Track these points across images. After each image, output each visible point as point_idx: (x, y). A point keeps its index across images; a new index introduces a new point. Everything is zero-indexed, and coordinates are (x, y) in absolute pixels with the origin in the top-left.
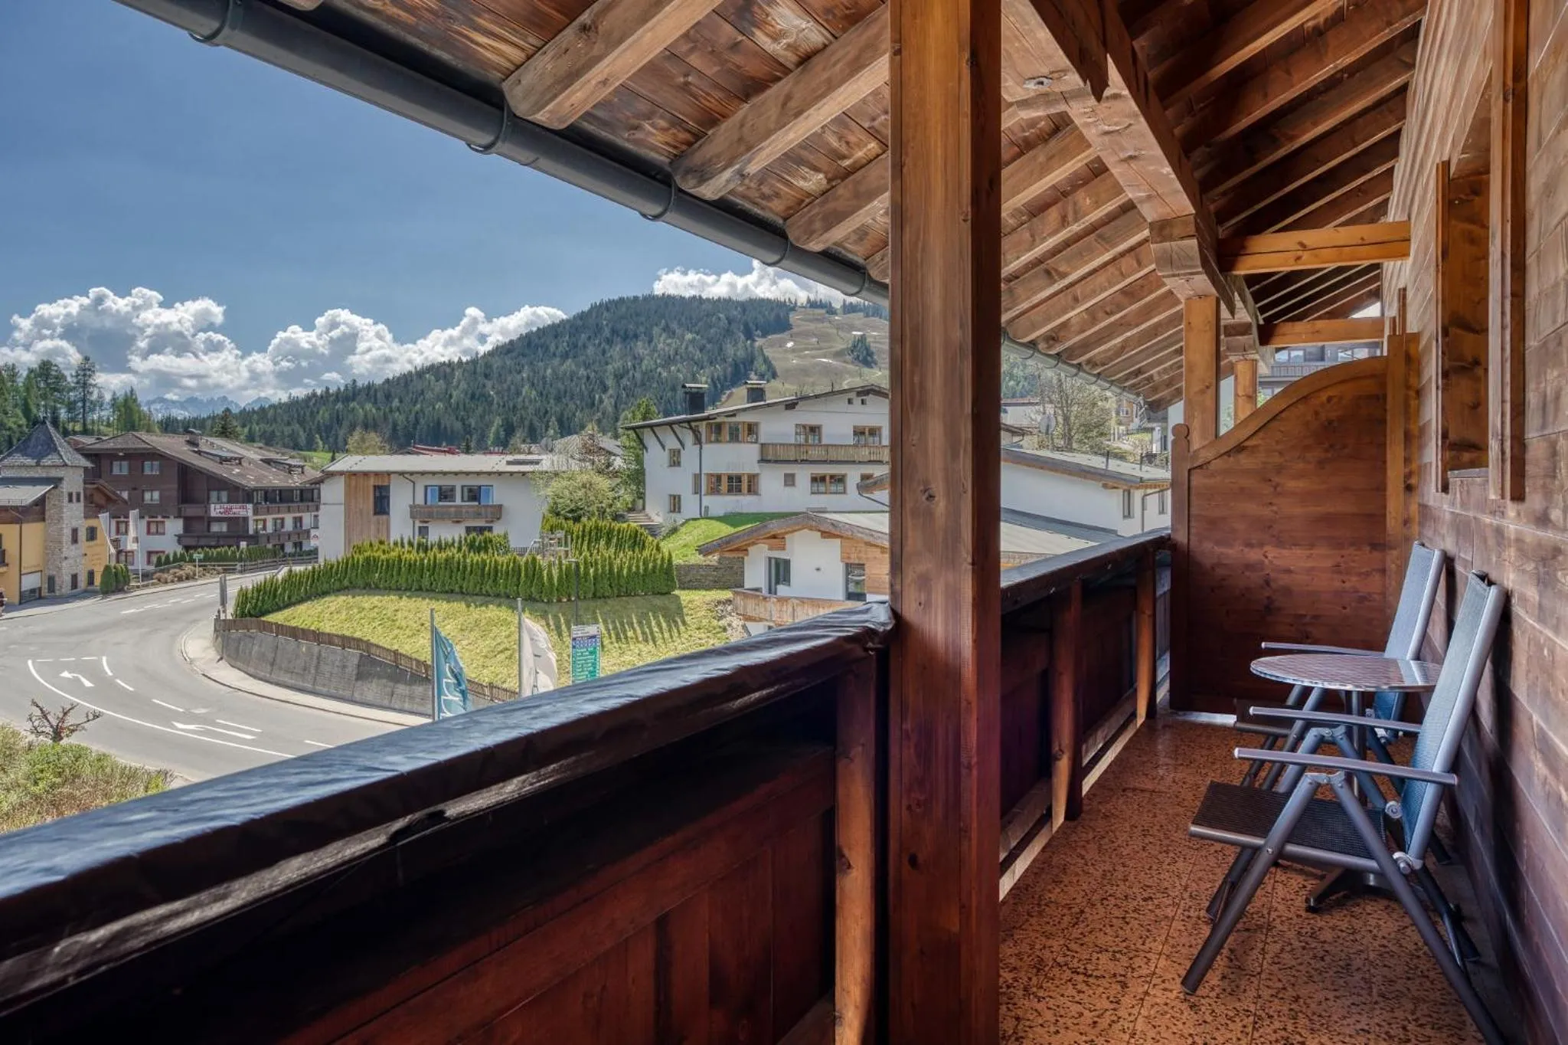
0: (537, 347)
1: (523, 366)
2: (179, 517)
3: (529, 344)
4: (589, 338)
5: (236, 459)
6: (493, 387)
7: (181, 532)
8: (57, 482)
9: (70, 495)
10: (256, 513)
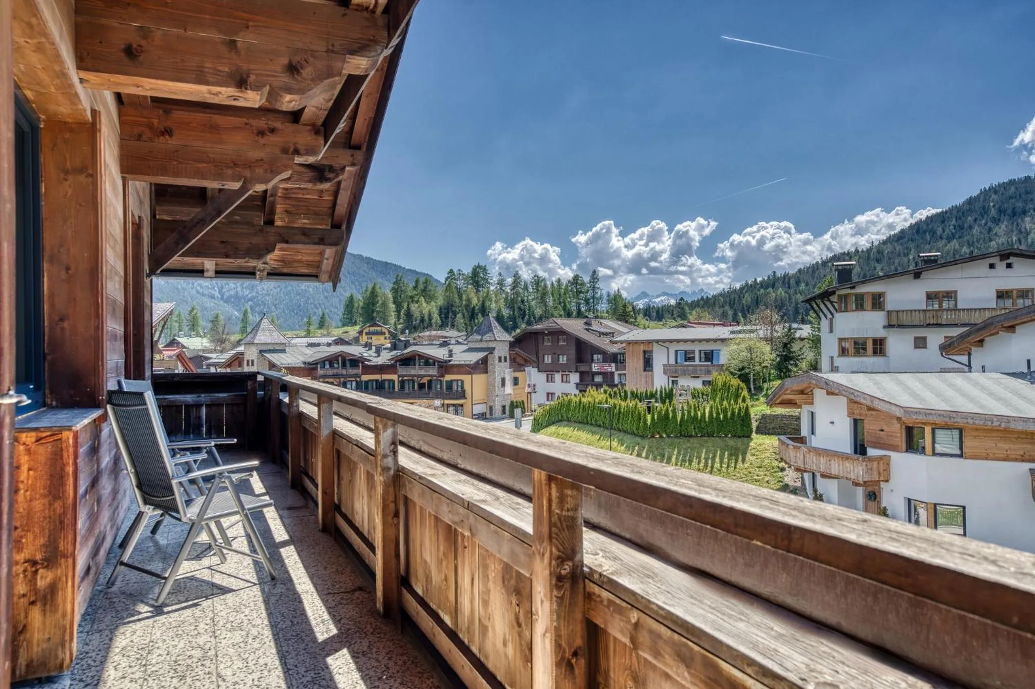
0: (925, 232)
1: (910, 250)
2: (576, 371)
3: (918, 232)
4: (976, 220)
5: (610, 333)
6: (882, 269)
7: (578, 381)
8: (491, 350)
9: (500, 358)
10: (617, 369)
